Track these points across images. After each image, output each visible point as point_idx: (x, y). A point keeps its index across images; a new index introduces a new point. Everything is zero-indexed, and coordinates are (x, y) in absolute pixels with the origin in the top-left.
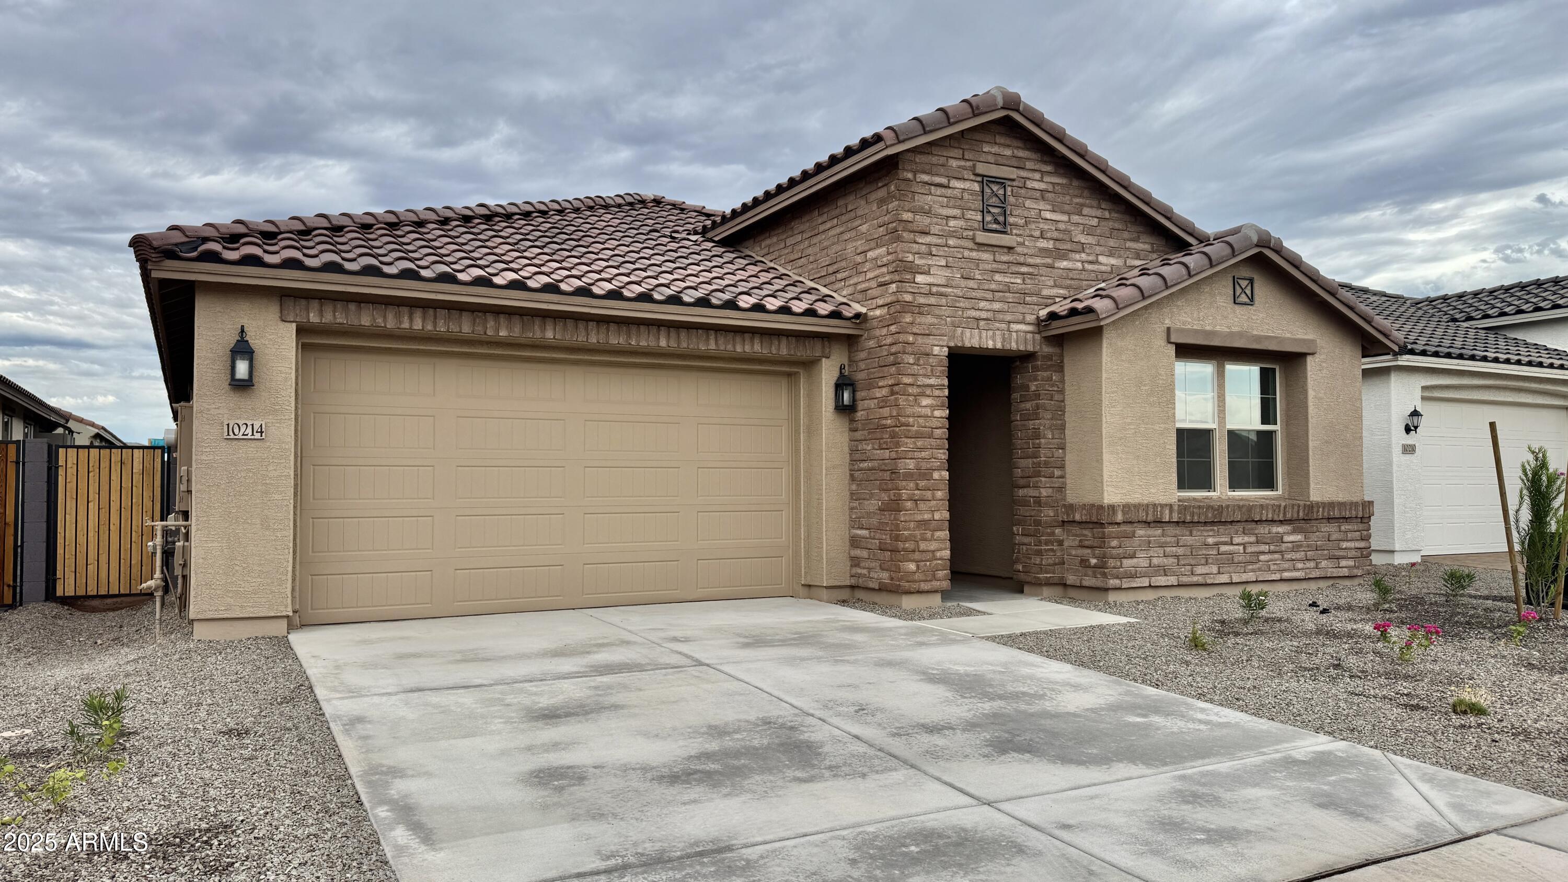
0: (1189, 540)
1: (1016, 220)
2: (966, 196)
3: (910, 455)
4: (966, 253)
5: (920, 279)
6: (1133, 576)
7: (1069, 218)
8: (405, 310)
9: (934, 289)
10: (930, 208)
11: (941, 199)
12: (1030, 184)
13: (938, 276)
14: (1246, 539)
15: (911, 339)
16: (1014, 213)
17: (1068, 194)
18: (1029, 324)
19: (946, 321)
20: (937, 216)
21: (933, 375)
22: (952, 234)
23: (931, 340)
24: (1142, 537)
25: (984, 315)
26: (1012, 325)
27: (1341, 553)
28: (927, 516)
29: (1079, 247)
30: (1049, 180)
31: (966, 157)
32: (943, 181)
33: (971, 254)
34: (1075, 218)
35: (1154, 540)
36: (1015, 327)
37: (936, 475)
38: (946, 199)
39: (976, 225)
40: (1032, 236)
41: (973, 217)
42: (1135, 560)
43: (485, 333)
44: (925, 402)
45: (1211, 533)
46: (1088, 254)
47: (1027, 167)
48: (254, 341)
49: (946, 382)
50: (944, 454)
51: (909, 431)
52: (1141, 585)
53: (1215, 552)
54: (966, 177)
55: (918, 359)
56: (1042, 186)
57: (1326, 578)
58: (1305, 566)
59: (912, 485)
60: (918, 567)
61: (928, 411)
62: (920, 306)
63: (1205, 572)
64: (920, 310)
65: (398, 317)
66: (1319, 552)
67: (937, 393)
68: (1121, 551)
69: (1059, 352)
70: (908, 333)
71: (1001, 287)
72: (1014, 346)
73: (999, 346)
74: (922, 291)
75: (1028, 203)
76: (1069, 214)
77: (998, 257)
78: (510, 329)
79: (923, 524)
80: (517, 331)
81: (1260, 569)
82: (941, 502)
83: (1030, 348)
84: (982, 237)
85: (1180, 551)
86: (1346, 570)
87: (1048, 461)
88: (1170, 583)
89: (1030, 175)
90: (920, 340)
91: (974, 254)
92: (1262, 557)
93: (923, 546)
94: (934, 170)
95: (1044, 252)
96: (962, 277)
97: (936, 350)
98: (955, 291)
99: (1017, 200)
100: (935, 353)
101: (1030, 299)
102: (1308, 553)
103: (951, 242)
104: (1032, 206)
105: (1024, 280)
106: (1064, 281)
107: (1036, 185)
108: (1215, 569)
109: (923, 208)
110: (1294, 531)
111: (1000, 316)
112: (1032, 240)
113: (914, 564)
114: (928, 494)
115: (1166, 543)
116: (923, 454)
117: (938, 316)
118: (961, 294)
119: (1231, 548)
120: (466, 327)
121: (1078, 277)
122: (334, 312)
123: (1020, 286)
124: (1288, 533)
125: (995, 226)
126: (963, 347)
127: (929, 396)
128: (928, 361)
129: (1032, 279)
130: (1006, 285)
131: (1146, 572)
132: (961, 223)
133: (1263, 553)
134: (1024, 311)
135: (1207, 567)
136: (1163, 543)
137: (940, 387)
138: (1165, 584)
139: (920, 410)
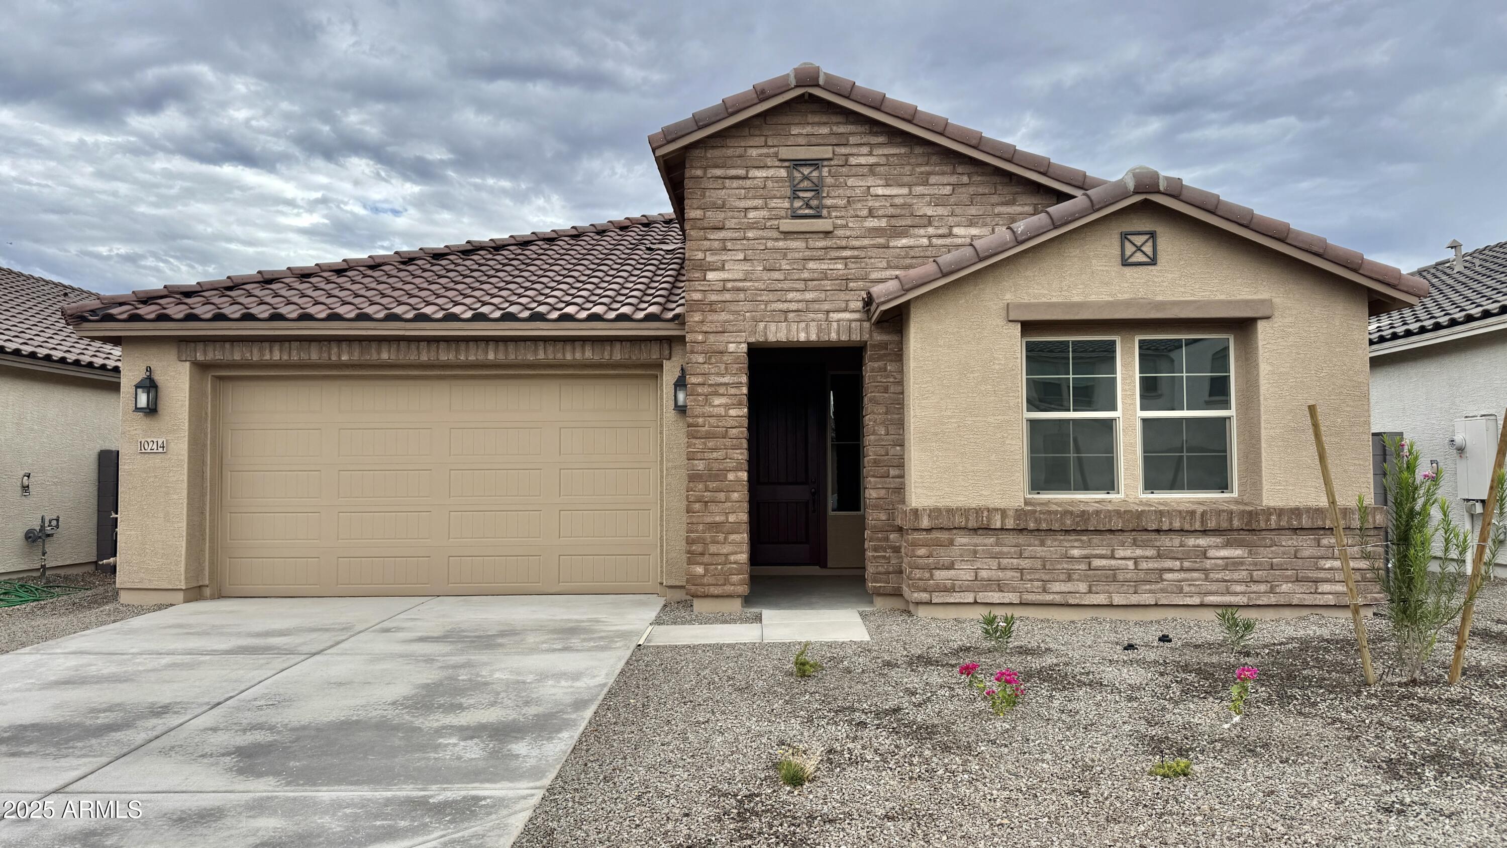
0: (1039, 551)
1: (835, 201)
2: (770, 184)
3: (699, 456)
4: (770, 244)
5: (711, 276)
6: (952, 590)
7: (910, 190)
8: (267, 345)
9: (729, 285)
10: (724, 202)
11: (737, 191)
12: (853, 161)
13: (735, 271)
14: (1139, 552)
15: (700, 338)
16: (833, 194)
17: (909, 164)
18: (853, 311)
19: (744, 316)
20: (732, 209)
21: (727, 372)
22: (751, 227)
23: (726, 337)
24: (965, 545)
25: (793, 306)
26: (831, 315)
27: (1322, 575)
28: (718, 519)
29: (925, 221)
30: (881, 152)
31: (770, 143)
32: (741, 172)
33: (776, 244)
34: (919, 190)
35: (983, 550)
36: (834, 316)
37: (731, 476)
38: (743, 191)
39: (783, 213)
40: (857, 216)
41: (779, 205)
42: (952, 572)
43: (330, 359)
44: (717, 401)
45: (1076, 544)
46: (937, 227)
47: (851, 142)
48: (158, 377)
49: (744, 379)
50: (742, 454)
51: (698, 431)
52: (962, 601)
53: (1083, 566)
54: (769, 164)
55: (710, 358)
56: (872, 160)
57: (1290, 606)
58: (1249, 589)
59: (701, 486)
60: (706, 570)
61: (722, 411)
62: (712, 303)
63: (1067, 590)
64: (712, 307)
65: (261, 350)
66: (1277, 572)
67: (732, 391)
68: (931, 560)
69: (897, 339)
70: (697, 332)
71: (816, 275)
72: (834, 336)
73: (813, 337)
74: (714, 288)
75: (851, 182)
76: (910, 186)
77: (811, 244)
78: (350, 353)
79: (715, 526)
80: (356, 356)
81: (1163, 591)
82: (738, 504)
83: (856, 337)
84: (788, 225)
85: (1025, 563)
86: (1330, 596)
87: (879, 460)
88: (1007, 601)
89: (855, 150)
90: (712, 338)
91: (781, 244)
92: (1168, 576)
93: (713, 549)
94: (729, 162)
95: (876, 232)
96: (765, 269)
97: (732, 347)
98: (756, 284)
99: (836, 180)
100: (731, 350)
101: (855, 284)
102: (1255, 573)
103: (750, 234)
104: (858, 184)
105: (846, 265)
106: (902, 261)
107: (862, 160)
108: (1083, 587)
109: (715, 203)
110: (1227, 545)
111: (816, 306)
112: (858, 221)
113: (702, 566)
114: (722, 496)
115: (1001, 553)
116: (715, 455)
117: (737, 312)
118: (763, 287)
119: (1113, 562)
120: (314, 354)
121: (922, 254)
122: (214, 351)
123: (841, 272)
124: (1217, 547)
125: (807, 211)
126: (766, 342)
127: (723, 395)
128: (721, 359)
129: (856, 263)
130: (822, 273)
131: (969, 586)
132: (764, 213)
133: (1171, 570)
134: (847, 298)
135: (1069, 584)
136: (997, 553)
137: (738, 385)
138: (998, 602)
139: (711, 409)
